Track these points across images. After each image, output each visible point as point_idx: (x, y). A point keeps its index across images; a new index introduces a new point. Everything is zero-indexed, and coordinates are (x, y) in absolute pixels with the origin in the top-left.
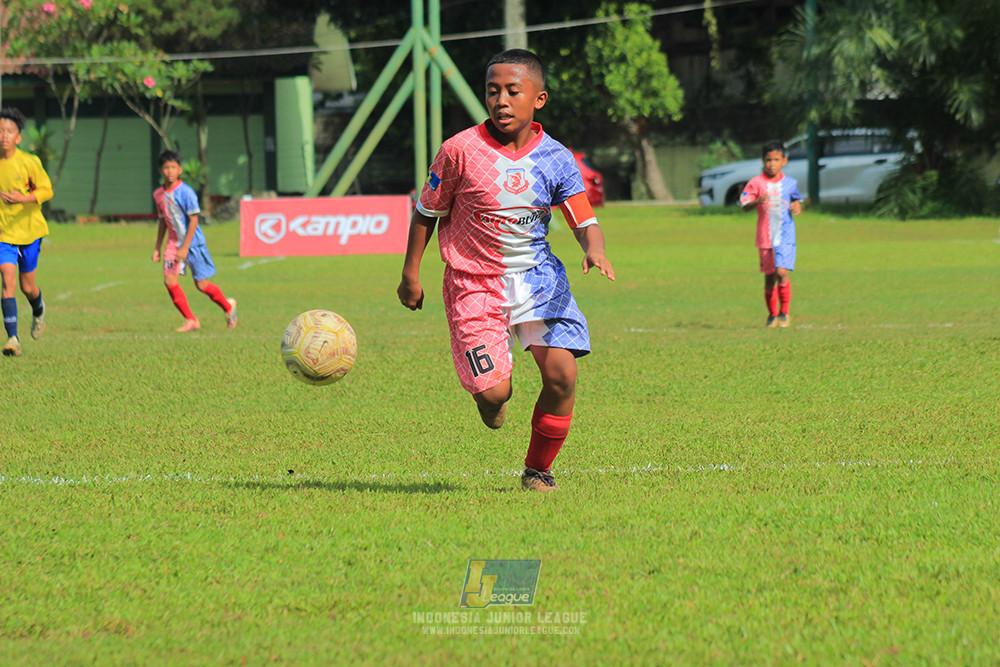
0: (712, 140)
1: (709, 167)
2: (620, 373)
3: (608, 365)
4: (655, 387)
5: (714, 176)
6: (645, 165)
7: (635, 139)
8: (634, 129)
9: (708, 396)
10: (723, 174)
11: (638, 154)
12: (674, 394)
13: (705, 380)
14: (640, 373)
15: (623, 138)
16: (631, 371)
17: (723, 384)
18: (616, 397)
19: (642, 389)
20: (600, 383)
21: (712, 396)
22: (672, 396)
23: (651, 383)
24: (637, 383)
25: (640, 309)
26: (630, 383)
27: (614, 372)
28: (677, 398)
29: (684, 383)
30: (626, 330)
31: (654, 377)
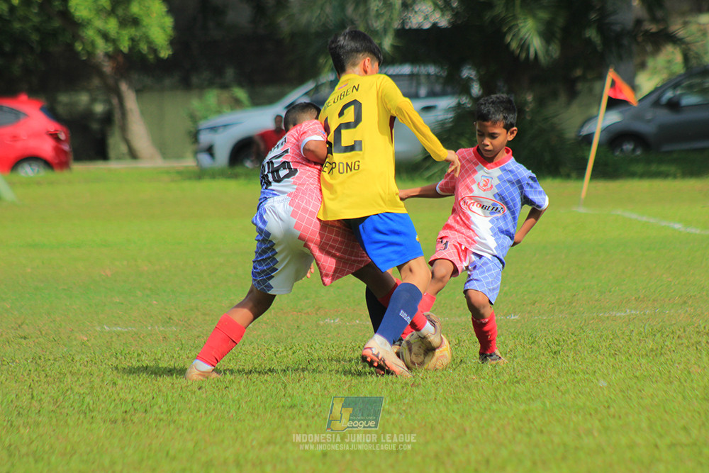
0: (211, 84)
1: (205, 118)
2: (88, 385)
3: (72, 374)
4: (134, 402)
5: (213, 129)
6: (124, 115)
7: (111, 82)
8: (107, 68)
9: (202, 412)
10: (225, 126)
11: (115, 101)
12: (158, 411)
13: (199, 392)
14: (115, 384)
15: (96, 82)
16: (103, 381)
17: (222, 397)
18: (82, 416)
19: (116, 405)
20: (61, 398)
21: (208, 412)
22: (156, 413)
23: (129, 397)
24: (110, 397)
25: (118, 301)
26: (101, 397)
27: (80, 383)
28: (162, 416)
29: (172, 397)
30: (98, 329)
31: (133, 389)
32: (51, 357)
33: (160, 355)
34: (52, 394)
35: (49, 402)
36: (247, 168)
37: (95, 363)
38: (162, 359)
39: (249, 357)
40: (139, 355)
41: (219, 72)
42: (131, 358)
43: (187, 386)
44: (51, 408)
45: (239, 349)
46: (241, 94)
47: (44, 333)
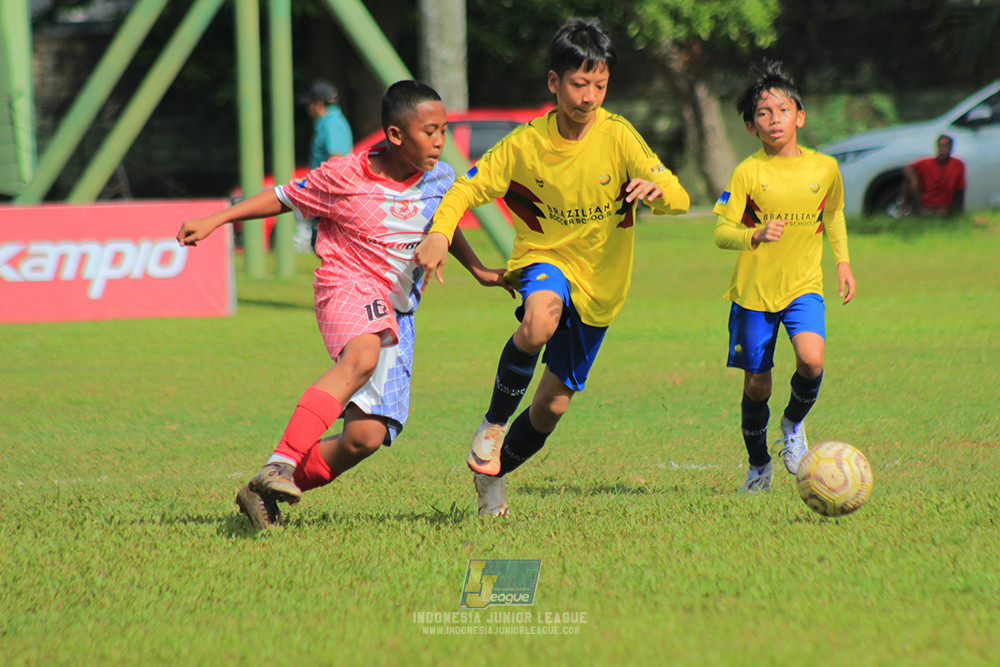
0: (836, 89)
1: (826, 140)
2: (648, 553)
3: (625, 536)
4: (719, 578)
6: (702, 136)
7: (682, 84)
8: (677, 62)
9: (825, 596)
10: (859, 153)
11: (688, 114)
12: (756, 594)
13: (819, 566)
14: (689, 551)
15: (659, 84)
16: (671, 547)
17: (855, 574)
18: (640, 601)
19: (692, 585)
20: (608, 573)
21: (834, 598)
22: (753, 598)
23: (712, 573)
24: (682, 571)
25: (691, 423)
26: (669, 572)
27: (637, 549)
28: (763, 603)
29: (778, 572)
30: (662, 466)
31: (718, 560)
32: (592, 510)
33: (758, 508)
34: (594, 566)
35: (590, 579)
36: (891, 217)
37: (659, 520)
38: (762, 514)
39: (897, 511)
40: (726, 507)
41: (850, 69)
42: (714, 512)
43: (801, 556)
44: (594, 587)
45: (881, 498)
46: (883, 103)
47: (579, 471)
